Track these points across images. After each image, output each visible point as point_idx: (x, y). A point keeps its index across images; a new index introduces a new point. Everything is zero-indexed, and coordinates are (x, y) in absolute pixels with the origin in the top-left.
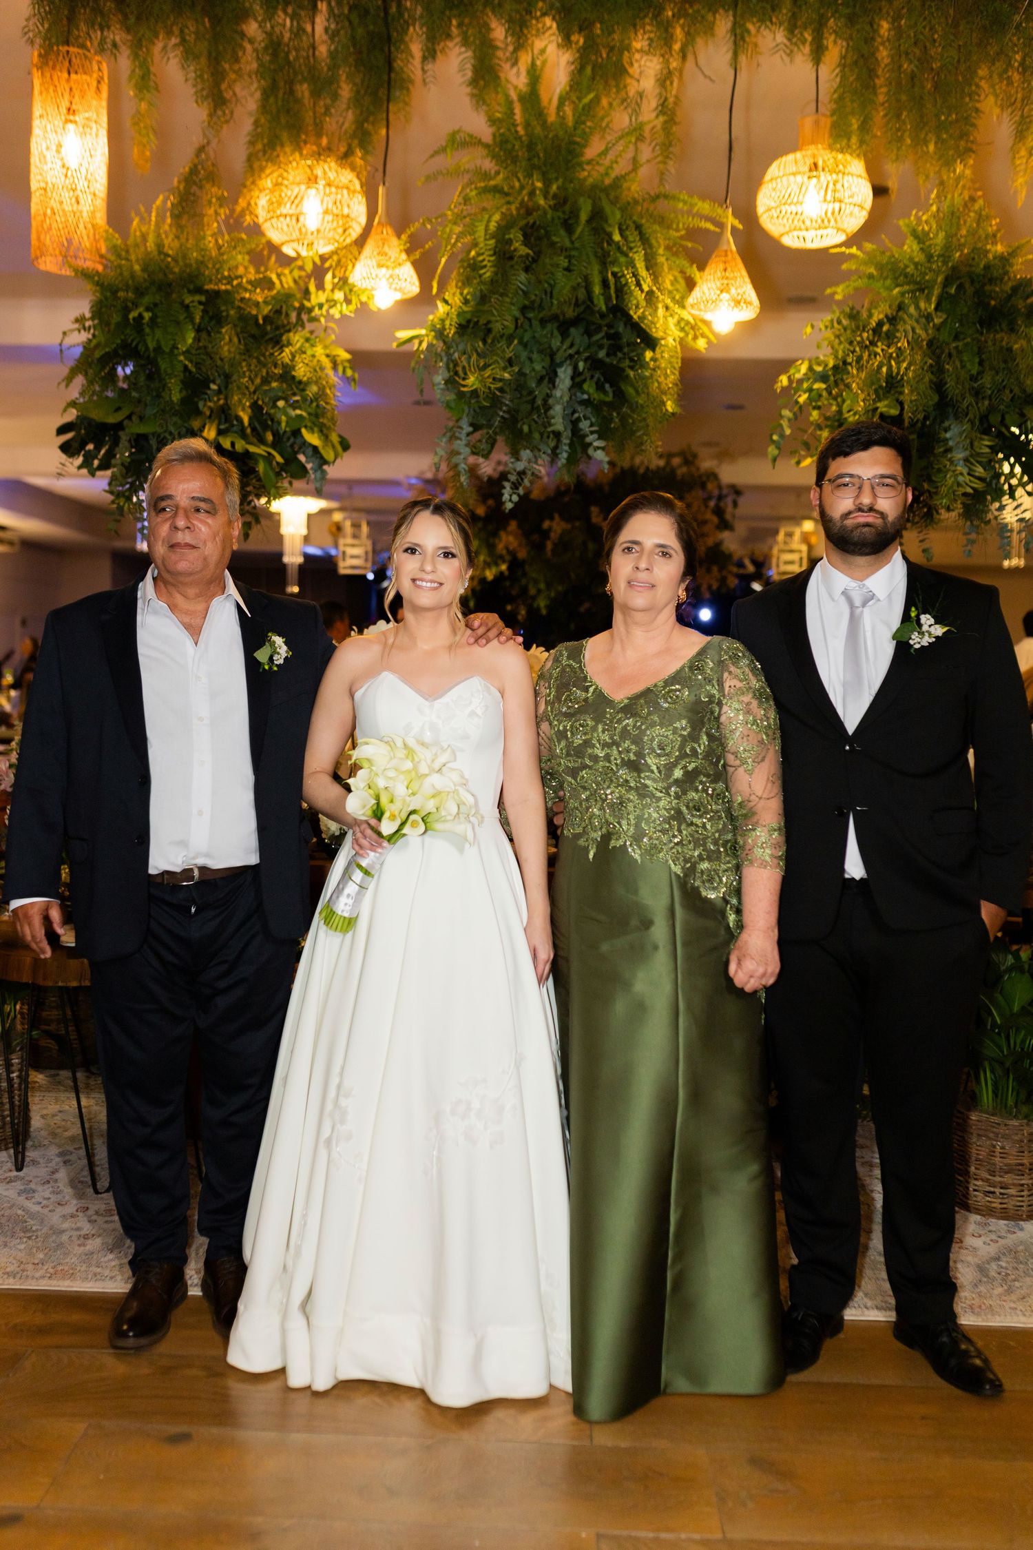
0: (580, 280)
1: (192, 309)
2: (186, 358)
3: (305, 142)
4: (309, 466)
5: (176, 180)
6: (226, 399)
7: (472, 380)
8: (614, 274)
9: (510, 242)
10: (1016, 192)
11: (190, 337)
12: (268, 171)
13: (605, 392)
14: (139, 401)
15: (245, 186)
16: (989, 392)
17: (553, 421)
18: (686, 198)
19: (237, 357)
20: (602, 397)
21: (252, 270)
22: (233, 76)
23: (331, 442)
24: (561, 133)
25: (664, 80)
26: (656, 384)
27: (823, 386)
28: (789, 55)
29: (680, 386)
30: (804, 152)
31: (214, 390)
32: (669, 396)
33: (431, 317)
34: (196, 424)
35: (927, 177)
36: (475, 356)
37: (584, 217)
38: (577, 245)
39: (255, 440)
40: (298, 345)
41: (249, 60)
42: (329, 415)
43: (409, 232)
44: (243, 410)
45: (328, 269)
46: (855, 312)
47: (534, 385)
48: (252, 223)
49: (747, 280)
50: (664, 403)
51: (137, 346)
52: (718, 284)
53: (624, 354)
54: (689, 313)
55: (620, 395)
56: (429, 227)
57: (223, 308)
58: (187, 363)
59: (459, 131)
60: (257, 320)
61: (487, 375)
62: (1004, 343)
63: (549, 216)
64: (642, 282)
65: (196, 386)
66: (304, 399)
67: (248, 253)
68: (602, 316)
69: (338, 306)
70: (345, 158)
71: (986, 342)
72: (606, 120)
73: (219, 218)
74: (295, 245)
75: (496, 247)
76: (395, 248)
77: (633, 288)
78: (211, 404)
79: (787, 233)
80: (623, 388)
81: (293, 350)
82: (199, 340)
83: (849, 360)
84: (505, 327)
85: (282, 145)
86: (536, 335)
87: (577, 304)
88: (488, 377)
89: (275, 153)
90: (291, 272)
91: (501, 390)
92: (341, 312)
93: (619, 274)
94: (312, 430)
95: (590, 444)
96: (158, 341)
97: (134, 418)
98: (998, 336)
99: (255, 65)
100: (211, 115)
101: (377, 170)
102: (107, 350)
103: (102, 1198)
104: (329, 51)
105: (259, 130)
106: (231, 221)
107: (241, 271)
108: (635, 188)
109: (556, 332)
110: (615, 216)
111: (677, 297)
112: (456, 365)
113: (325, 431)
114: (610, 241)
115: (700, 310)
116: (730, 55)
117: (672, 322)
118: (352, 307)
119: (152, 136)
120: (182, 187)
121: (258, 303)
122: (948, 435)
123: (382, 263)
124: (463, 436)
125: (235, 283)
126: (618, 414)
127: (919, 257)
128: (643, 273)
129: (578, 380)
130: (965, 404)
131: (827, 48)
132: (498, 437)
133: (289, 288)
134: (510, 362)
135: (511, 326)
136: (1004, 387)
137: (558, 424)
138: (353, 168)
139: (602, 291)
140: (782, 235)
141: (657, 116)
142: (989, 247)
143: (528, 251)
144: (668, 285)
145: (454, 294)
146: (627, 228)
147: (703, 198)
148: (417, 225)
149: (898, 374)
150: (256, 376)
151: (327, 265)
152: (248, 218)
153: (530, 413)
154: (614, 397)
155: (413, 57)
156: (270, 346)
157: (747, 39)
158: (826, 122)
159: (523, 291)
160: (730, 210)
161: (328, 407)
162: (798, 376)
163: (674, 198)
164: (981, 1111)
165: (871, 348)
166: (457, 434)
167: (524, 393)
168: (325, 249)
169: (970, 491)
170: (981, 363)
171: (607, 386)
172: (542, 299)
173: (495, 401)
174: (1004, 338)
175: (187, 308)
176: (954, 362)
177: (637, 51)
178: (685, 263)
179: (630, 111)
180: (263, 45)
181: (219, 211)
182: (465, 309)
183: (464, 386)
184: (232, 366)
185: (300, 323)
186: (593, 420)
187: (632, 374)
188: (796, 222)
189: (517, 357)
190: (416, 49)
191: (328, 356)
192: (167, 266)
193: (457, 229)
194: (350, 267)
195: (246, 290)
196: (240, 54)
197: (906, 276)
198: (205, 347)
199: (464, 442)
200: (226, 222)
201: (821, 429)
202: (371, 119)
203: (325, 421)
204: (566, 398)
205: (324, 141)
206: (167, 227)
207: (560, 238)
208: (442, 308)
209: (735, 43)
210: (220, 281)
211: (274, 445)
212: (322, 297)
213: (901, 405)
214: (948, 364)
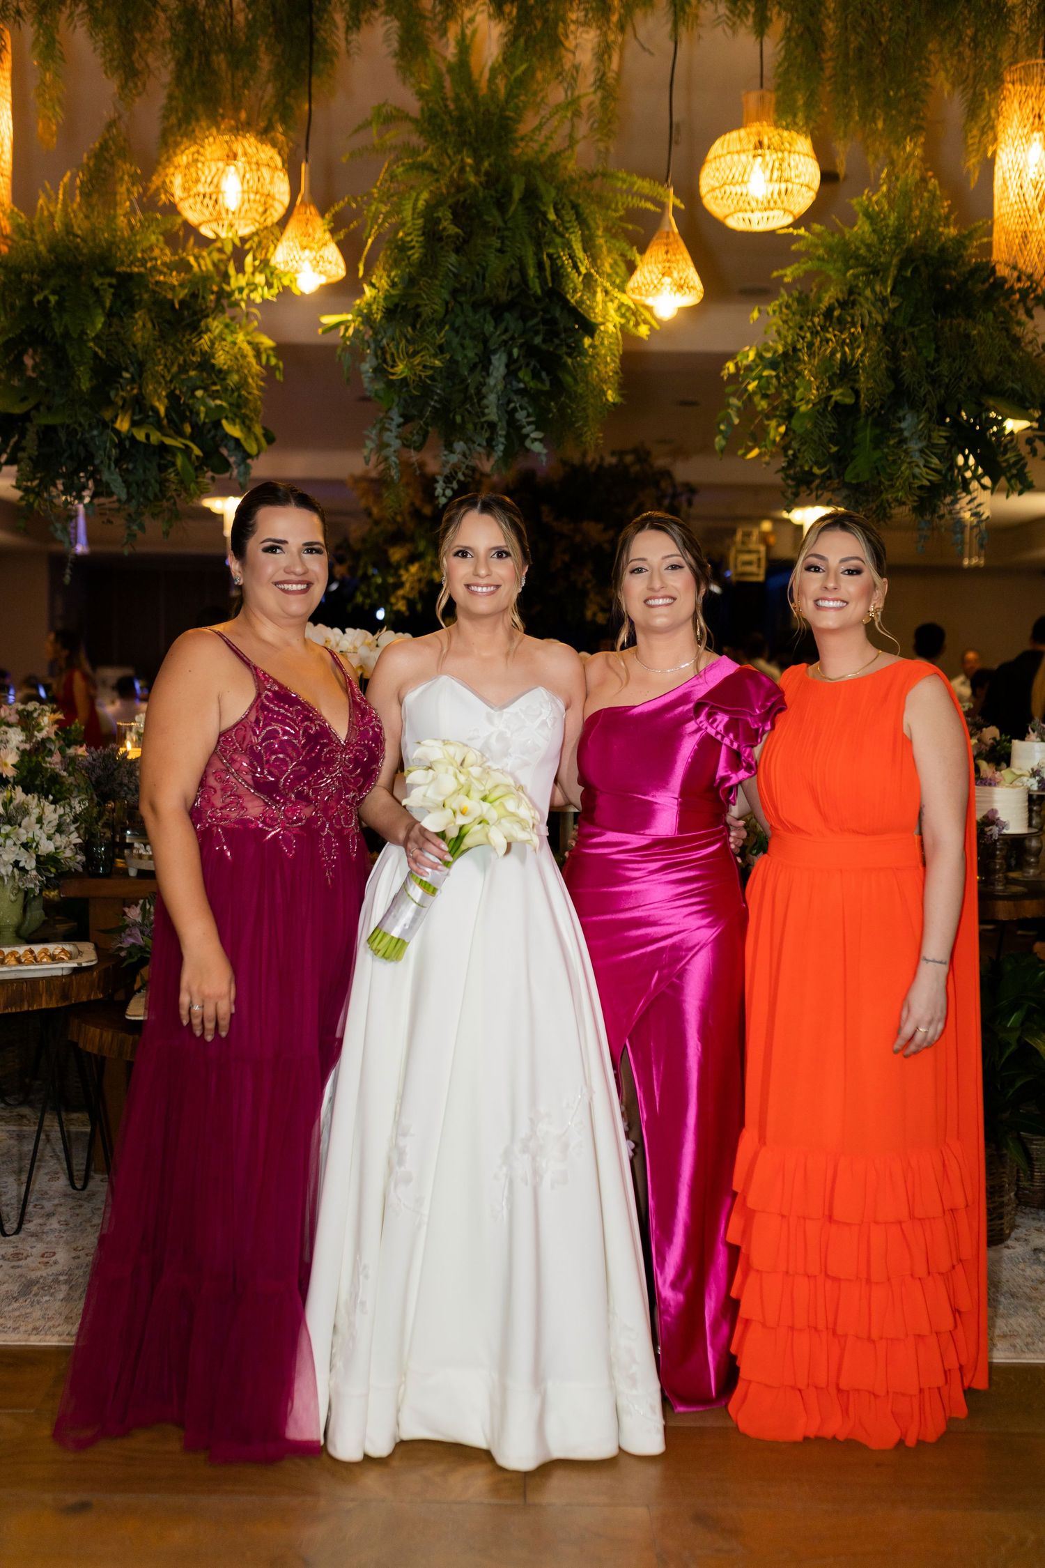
0: (513, 262)
1: (101, 292)
2: (96, 344)
3: (223, 117)
4: (232, 460)
5: (85, 156)
6: (140, 388)
7: (400, 367)
8: (550, 256)
9: (438, 221)
10: (969, 172)
11: (100, 322)
12: (183, 147)
13: (542, 381)
14: (47, 391)
15: (158, 162)
16: (947, 380)
17: (486, 411)
18: (625, 175)
19: (152, 343)
20: (539, 386)
21: (168, 251)
22: (145, 46)
23: (255, 434)
24: (493, 108)
25: (603, 52)
26: (595, 372)
27: (774, 373)
28: (731, 27)
29: (621, 375)
30: (748, 129)
31: (126, 379)
32: (609, 385)
33: (358, 302)
34: (107, 415)
35: (877, 156)
36: (404, 341)
37: (517, 195)
38: (510, 225)
39: (172, 432)
40: (217, 332)
41: (162, 28)
42: (251, 405)
43: (333, 211)
44: (159, 400)
45: (247, 252)
46: (803, 296)
47: (466, 373)
48: (167, 202)
49: (690, 263)
50: (604, 393)
51: (43, 332)
52: (660, 266)
53: (561, 340)
54: (630, 298)
55: (557, 384)
56: (354, 205)
57: (136, 291)
58: (97, 349)
59: (384, 104)
60: (173, 305)
61: (416, 363)
62: (961, 330)
63: (481, 194)
64: (579, 264)
65: (107, 374)
66: (225, 389)
67: (163, 234)
68: (538, 300)
69: (260, 289)
70: (265, 134)
71: (942, 327)
72: (541, 95)
73: (132, 197)
74: (214, 225)
75: (425, 227)
76: (320, 227)
77: (570, 270)
78: (122, 393)
79: (732, 214)
80: (561, 375)
81: (212, 337)
82: (110, 326)
83: (799, 346)
84: (435, 311)
85: (198, 120)
86: (469, 320)
87: (511, 288)
88: (418, 364)
89: (191, 128)
90: (209, 254)
91: (432, 378)
92: (262, 297)
93: (555, 256)
94: (233, 422)
95: (527, 436)
96: (66, 326)
97: (42, 408)
98: (955, 322)
99: (168, 34)
100: (123, 87)
101: (298, 146)
102: (11, 335)
103: (10, 1241)
104: (246, 18)
105: (174, 103)
106: (145, 200)
107: (157, 252)
108: (572, 166)
109: (489, 317)
110: (550, 194)
111: (618, 281)
112: (384, 353)
113: (247, 422)
114: (545, 221)
115: (641, 295)
116: (669, 27)
117: (612, 307)
118: (275, 291)
119: (58, 109)
120: (91, 164)
121: (174, 286)
122: (903, 425)
123: (304, 243)
124: (393, 427)
125: (149, 265)
126: (556, 404)
127: (871, 239)
128: (580, 254)
129: (512, 367)
130: (922, 392)
131: (771, 20)
132: (430, 429)
133: (208, 270)
134: (441, 349)
135: (440, 309)
136: (962, 375)
137: (492, 414)
138: (274, 145)
139: (537, 274)
140: (726, 217)
141: (595, 92)
142: (941, 229)
143: (457, 230)
144: (607, 268)
145: (381, 278)
146: (563, 207)
147: (643, 176)
148: (342, 204)
149: (852, 361)
150: (172, 364)
151: (247, 246)
152: (163, 197)
153: (463, 403)
154: (551, 385)
155: (337, 28)
156: (188, 332)
157: (688, 10)
158: (771, 98)
159: (455, 275)
160: (672, 190)
161: (250, 397)
162: (745, 362)
163: (613, 176)
165: (822, 334)
166: (387, 426)
167: (457, 381)
168: (245, 231)
169: (927, 483)
170: (937, 350)
171: (544, 374)
172: (473, 282)
173: (426, 390)
174: (961, 323)
175: (96, 291)
176: (910, 349)
177: (572, 21)
178: (624, 245)
179: (565, 85)
180: (176, 12)
181: (131, 189)
182: (393, 292)
183: (393, 374)
184: (146, 352)
185: (219, 309)
186: (530, 410)
187: (569, 361)
188: (741, 203)
189: (449, 343)
190: (339, 18)
191: (249, 343)
192: (77, 247)
193: (384, 209)
194: (272, 247)
195: (161, 273)
196: (153, 22)
197: (857, 257)
198: (117, 333)
199: (394, 434)
200: (139, 200)
201: (768, 418)
202: (293, 92)
203: (248, 412)
204: (500, 387)
205: (243, 115)
206: (75, 206)
207: (493, 217)
208: (369, 292)
209: (675, 13)
210: (132, 263)
211: (192, 438)
212: (242, 281)
213: (857, 393)
214: (904, 350)
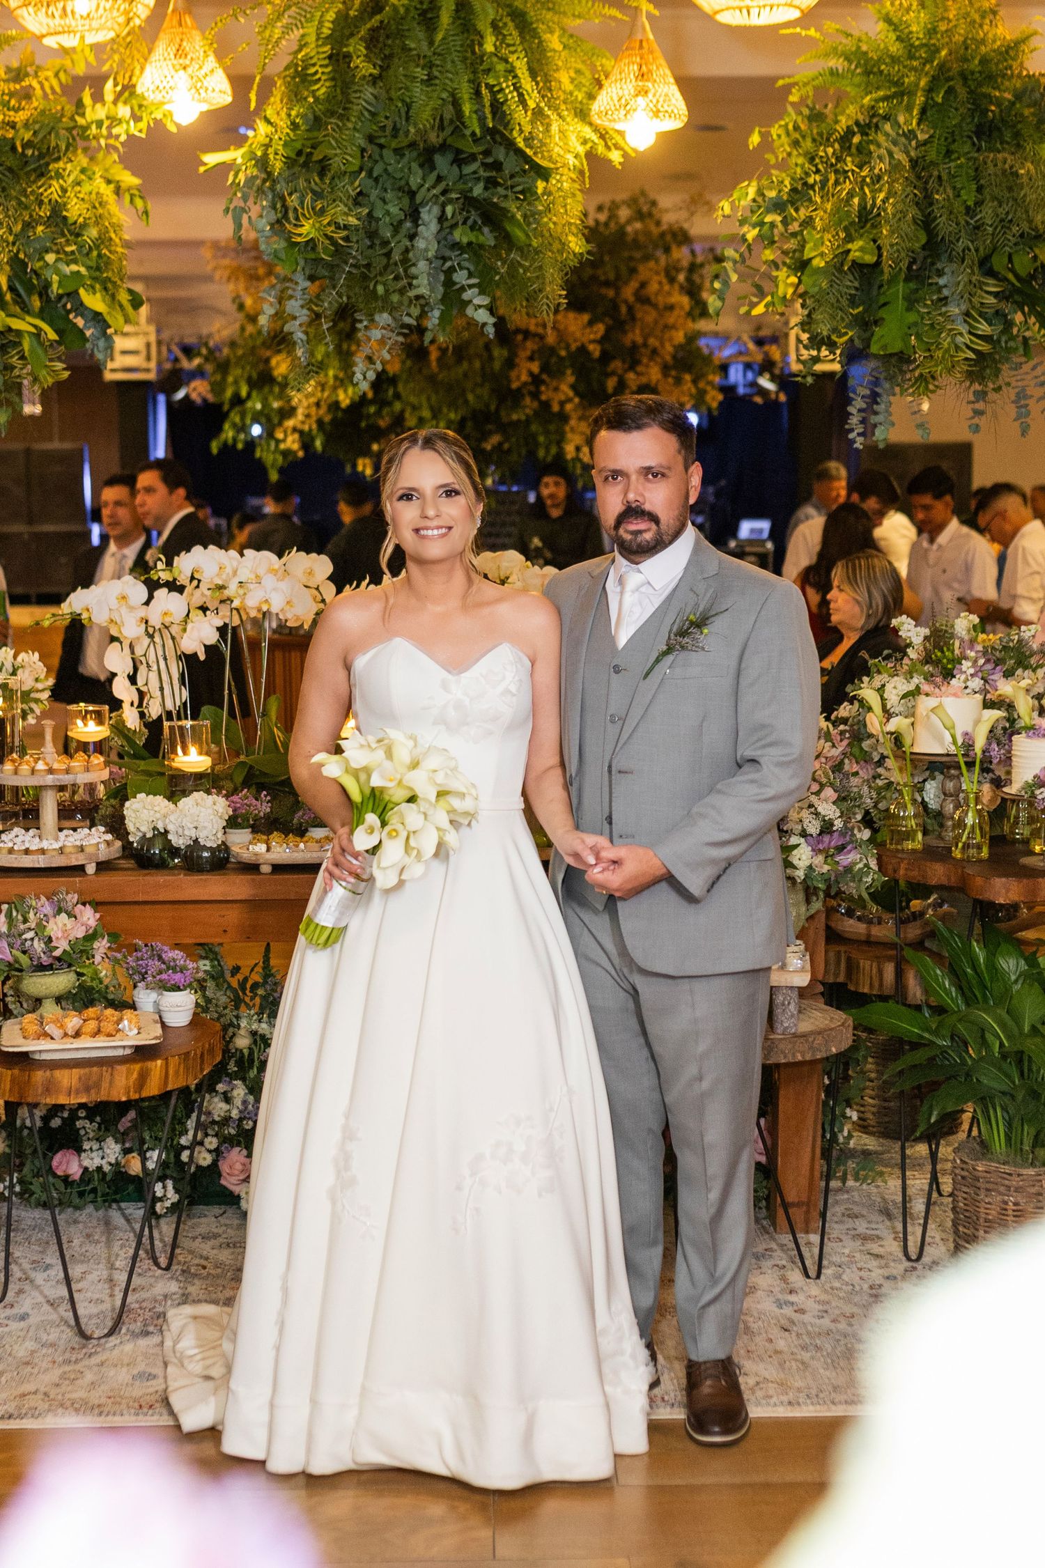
7: (306, 227)
8: (489, 88)
16: (990, 230)
17: (415, 282)
23: (120, 303)
26: (552, 220)
32: (572, 236)
39: (17, 311)
40: (71, 177)
42: (115, 267)
45: (107, 76)
50: (566, 245)
52: (631, 85)
53: (508, 189)
55: (506, 239)
60: (14, 146)
61: (326, 221)
62: (1007, 166)
64: (526, 97)
66: (81, 249)
68: (476, 141)
69: (124, 123)
71: (984, 163)
74: (61, 38)
75: (331, 57)
76: (197, 41)
80: (508, 228)
81: (64, 184)
83: (811, 182)
87: (442, 127)
88: (329, 223)
90: (56, 75)
91: (346, 240)
92: (127, 132)
93: (496, 88)
94: (93, 291)
95: (469, 302)
98: (1000, 156)
109: (415, 165)
112: (285, 206)
113: (111, 291)
115: (609, 120)
118: (143, 125)
121: (15, 124)
123: (180, 64)
124: (298, 294)
126: (505, 266)
127: (895, 48)
128: (527, 85)
130: (959, 245)
134: (356, 202)
136: (1009, 222)
139: (473, 110)
145: (278, 112)
149: (871, 208)
151: (106, 68)
153: (386, 270)
154: (496, 240)
156: (33, 179)
159: (371, 114)
161: (113, 256)
162: (743, 202)
164: (991, 1160)
165: (839, 167)
166: (290, 291)
167: (377, 242)
168: (97, 38)
170: (978, 191)
171: (485, 228)
173: (338, 253)
174: (1005, 158)
176: (945, 190)
183: (297, 235)
185: (73, 150)
186: (472, 269)
187: (520, 210)
194: (137, 72)
197: (880, 75)
199: (299, 302)
204: (432, 251)
208: (263, 130)
211: (43, 316)
212: (100, 112)
213: (879, 248)
214: (937, 192)
